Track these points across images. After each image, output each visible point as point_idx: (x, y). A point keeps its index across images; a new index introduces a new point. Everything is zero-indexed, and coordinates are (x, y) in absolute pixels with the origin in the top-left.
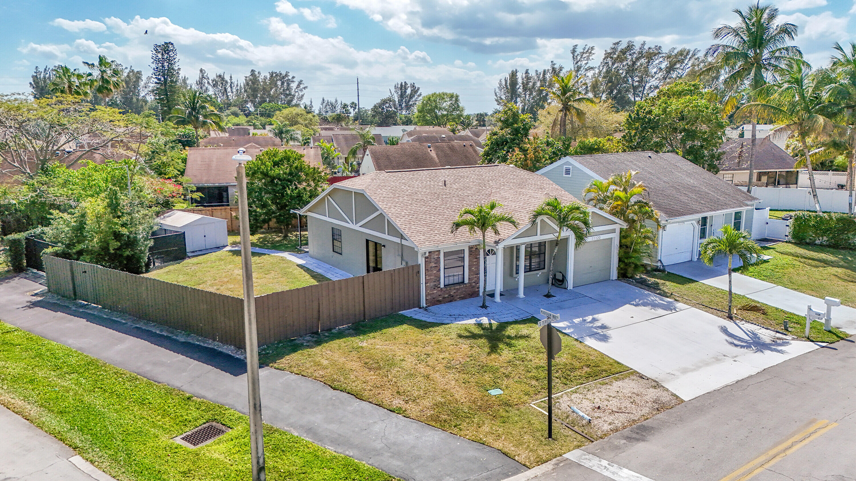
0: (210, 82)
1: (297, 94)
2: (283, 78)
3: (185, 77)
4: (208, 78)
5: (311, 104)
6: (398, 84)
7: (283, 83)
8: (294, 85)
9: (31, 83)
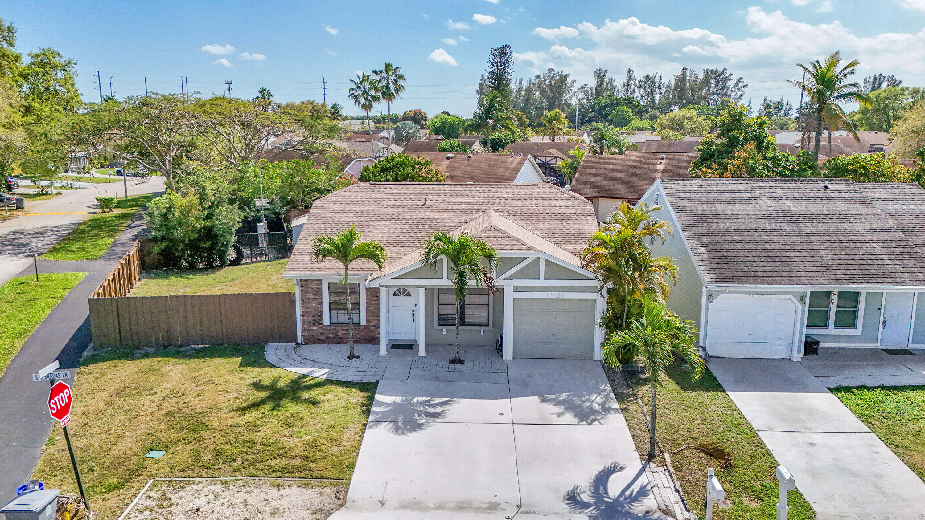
0: (637, 83)
1: (733, 94)
2: (719, 76)
3: (612, 79)
4: (635, 80)
5: (749, 105)
6: (870, 78)
7: (717, 82)
8: (731, 84)
9: (477, 90)
